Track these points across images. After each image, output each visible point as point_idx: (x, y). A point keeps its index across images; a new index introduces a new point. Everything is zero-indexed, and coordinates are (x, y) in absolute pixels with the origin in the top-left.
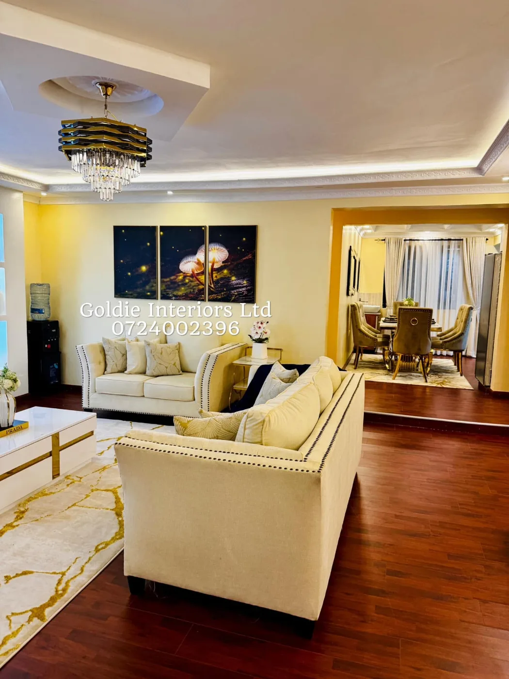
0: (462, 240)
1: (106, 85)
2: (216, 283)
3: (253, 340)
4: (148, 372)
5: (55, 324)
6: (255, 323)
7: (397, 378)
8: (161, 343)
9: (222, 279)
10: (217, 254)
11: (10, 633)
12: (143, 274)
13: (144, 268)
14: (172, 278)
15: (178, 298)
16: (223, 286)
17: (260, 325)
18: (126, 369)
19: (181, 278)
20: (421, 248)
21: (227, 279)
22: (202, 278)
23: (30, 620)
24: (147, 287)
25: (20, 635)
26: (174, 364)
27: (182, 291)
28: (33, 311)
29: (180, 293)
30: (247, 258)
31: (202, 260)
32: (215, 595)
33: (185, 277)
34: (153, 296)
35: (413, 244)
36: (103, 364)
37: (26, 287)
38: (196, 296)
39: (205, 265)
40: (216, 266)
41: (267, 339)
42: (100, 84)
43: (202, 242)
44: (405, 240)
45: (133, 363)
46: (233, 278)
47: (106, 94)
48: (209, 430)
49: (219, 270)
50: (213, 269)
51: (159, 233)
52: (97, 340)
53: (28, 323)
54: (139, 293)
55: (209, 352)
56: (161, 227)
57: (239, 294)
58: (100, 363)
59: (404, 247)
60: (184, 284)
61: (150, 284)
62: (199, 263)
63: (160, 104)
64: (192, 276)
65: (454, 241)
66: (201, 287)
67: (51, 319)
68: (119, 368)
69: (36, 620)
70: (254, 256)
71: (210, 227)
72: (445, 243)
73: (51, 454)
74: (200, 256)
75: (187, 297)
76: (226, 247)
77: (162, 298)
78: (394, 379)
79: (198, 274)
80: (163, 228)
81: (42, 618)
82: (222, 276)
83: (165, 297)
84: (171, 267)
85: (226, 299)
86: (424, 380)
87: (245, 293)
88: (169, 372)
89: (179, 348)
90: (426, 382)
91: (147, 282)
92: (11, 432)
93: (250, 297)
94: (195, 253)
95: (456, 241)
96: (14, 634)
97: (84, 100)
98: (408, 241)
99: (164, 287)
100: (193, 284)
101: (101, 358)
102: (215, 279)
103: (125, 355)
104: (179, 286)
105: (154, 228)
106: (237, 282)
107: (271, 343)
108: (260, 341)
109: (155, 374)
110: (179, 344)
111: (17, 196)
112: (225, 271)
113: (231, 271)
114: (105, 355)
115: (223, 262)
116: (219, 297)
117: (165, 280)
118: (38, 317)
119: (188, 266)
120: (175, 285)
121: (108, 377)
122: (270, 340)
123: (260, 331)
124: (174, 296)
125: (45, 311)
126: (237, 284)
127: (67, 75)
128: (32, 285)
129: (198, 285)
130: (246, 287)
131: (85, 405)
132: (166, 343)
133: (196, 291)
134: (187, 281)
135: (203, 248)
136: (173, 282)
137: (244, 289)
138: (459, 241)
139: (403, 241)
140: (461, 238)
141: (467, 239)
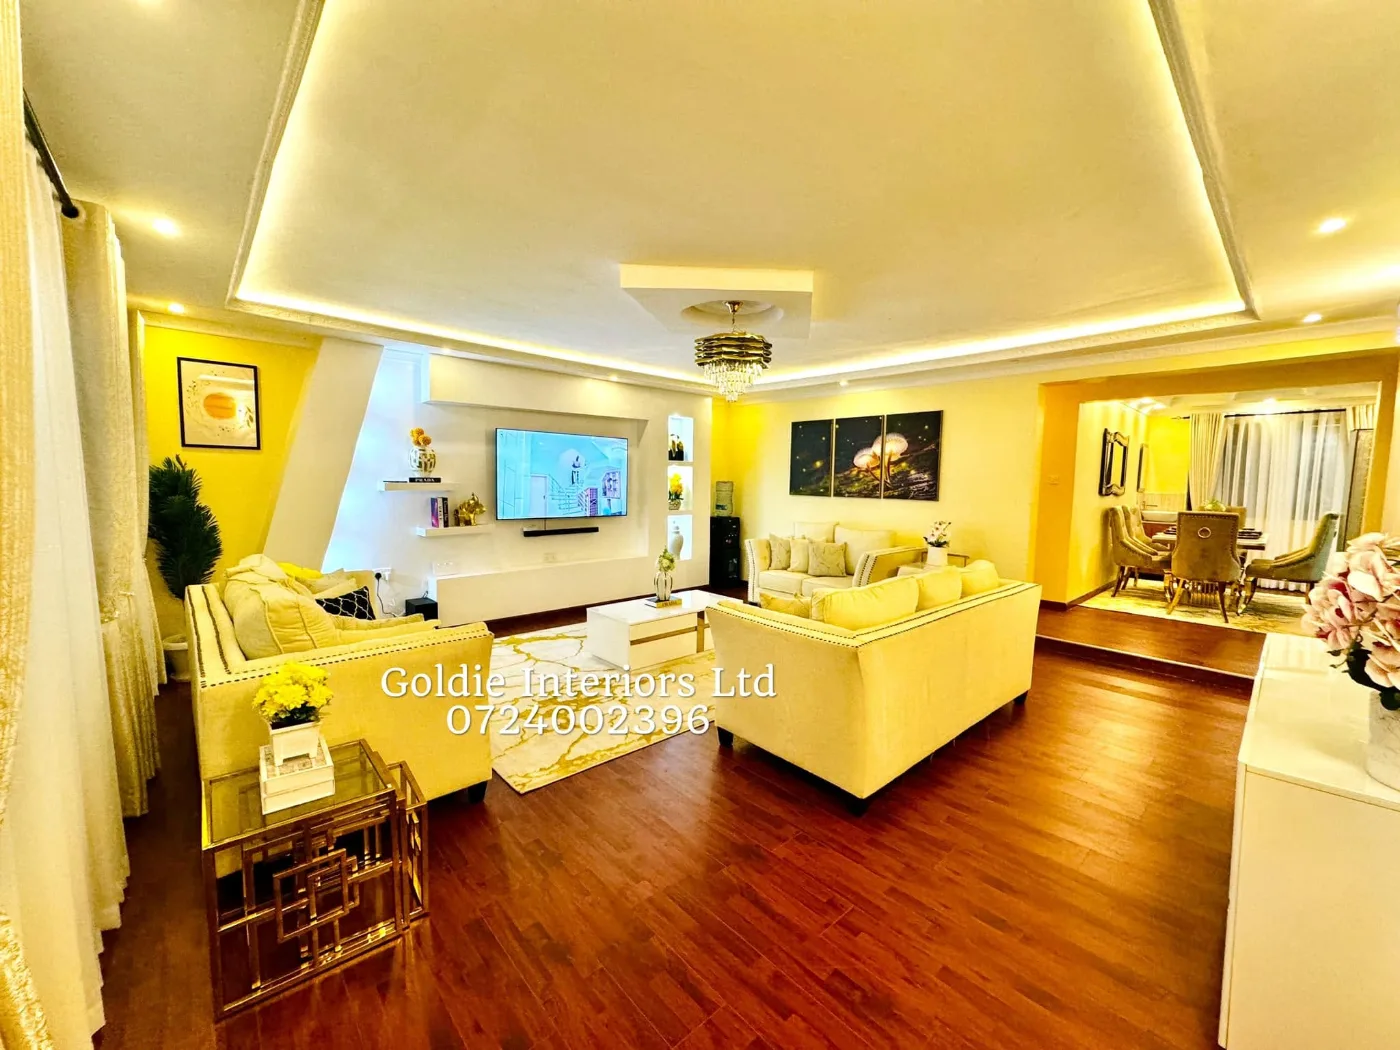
0: (1345, 410)
1: (733, 303)
2: (893, 477)
3: (930, 543)
4: (810, 572)
5: (737, 521)
6: (933, 524)
7: (1174, 613)
8: (827, 541)
9: (899, 473)
10: (895, 445)
11: (623, 742)
12: (817, 470)
13: (818, 464)
14: (846, 473)
15: (851, 495)
16: (901, 481)
17: (937, 526)
18: (789, 566)
19: (855, 473)
20: (1258, 427)
21: (906, 473)
22: (877, 473)
23: (640, 739)
24: (821, 484)
25: (630, 746)
26: (838, 565)
27: (856, 487)
28: (718, 507)
29: (854, 490)
30: (929, 448)
31: (878, 452)
32: (801, 766)
33: (859, 472)
34: (826, 493)
35: (1243, 421)
36: (768, 561)
37: (712, 487)
38: (870, 493)
39: (881, 458)
40: (893, 459)
41: (945, 543)
42: (730, 303)
43: (879, 433)
44: (1226, 416)
45: (797, 561)
46: (913, 472)
47: (734, 311)
48: (791, 609)
49: (897, 463)
50: (890, 463)
51: (835, 426)
52: (765, 536)
53: (712, 519)
54: (812, 490)
55: (868, 553)
56: (837, 420)
57: (921, 491)
58: (765, 558)
59: (1225, 428)
60: (858, 480)
61: (824, 481)
62: (875, 456)
63: (781, 314)
64: (867, 471)
65: (1326, 414)
66: (876, 482)
67: (733, 515)
68: (784, 566)
69: (644, 741)
70: (938, 445)
71: (888, 416)
72: (1310, 418)
73: (696, 629)
74: (876, 448)
75: (860, 494)
76: (906, 438)
77: (835, 495)
78: (1169, 614)
79: (874, 468)
80: (839, 421)
81: (648, 740)
82: (900, 469)
83: (838, 494)
84: (846, 462)
85: (904, 496)
86: (1223, 620)
87: (927, 489)
88: (831, 573)
89: (845, 548)
90: (1227, 621)
91: (820, 479)
92: (666, 605)
93: (931, 494)
94: (871, 445)
95: (1332, 413)
96: (626, 744)
97: (722, 317)
98: (1234, 418)
99: (837, 483)
100: (867, 479)
101: (767, 554)
102: (891, 473)
103: (789, 552)
104: (852, 482)
105: (830, 421)
106: (917, 476)
107: (953, 548)
108: (939, 545)
109: (818, 574)
110: (846, 544)
111: (708, 401)
112: (904, 464)
113: (910, 465)
114: (771, 551)
115: (901, 454)
116: (896, 493)
117: (839, 475)
118: (723, 513)
119: (863, 459)
120: (848, 481)
121: (772, 573)
122: (950, 544)
123: (937, 533)
124: (848, 493)
125: (728, 507)
126: (917, 479)
127: (704, 301)
128: (718, 483)
129: (873, 480)
130: (927, 481)
131: (750, 599)
132: (834, 541)
133: (871, 487)
134: (861, 476)
135: (880, 438)
136: (846, 478)
137: (925, 484)
138: (1339, 413)
139: (1223, 419)
140: (1343, 408)
141: (1354, 409)
